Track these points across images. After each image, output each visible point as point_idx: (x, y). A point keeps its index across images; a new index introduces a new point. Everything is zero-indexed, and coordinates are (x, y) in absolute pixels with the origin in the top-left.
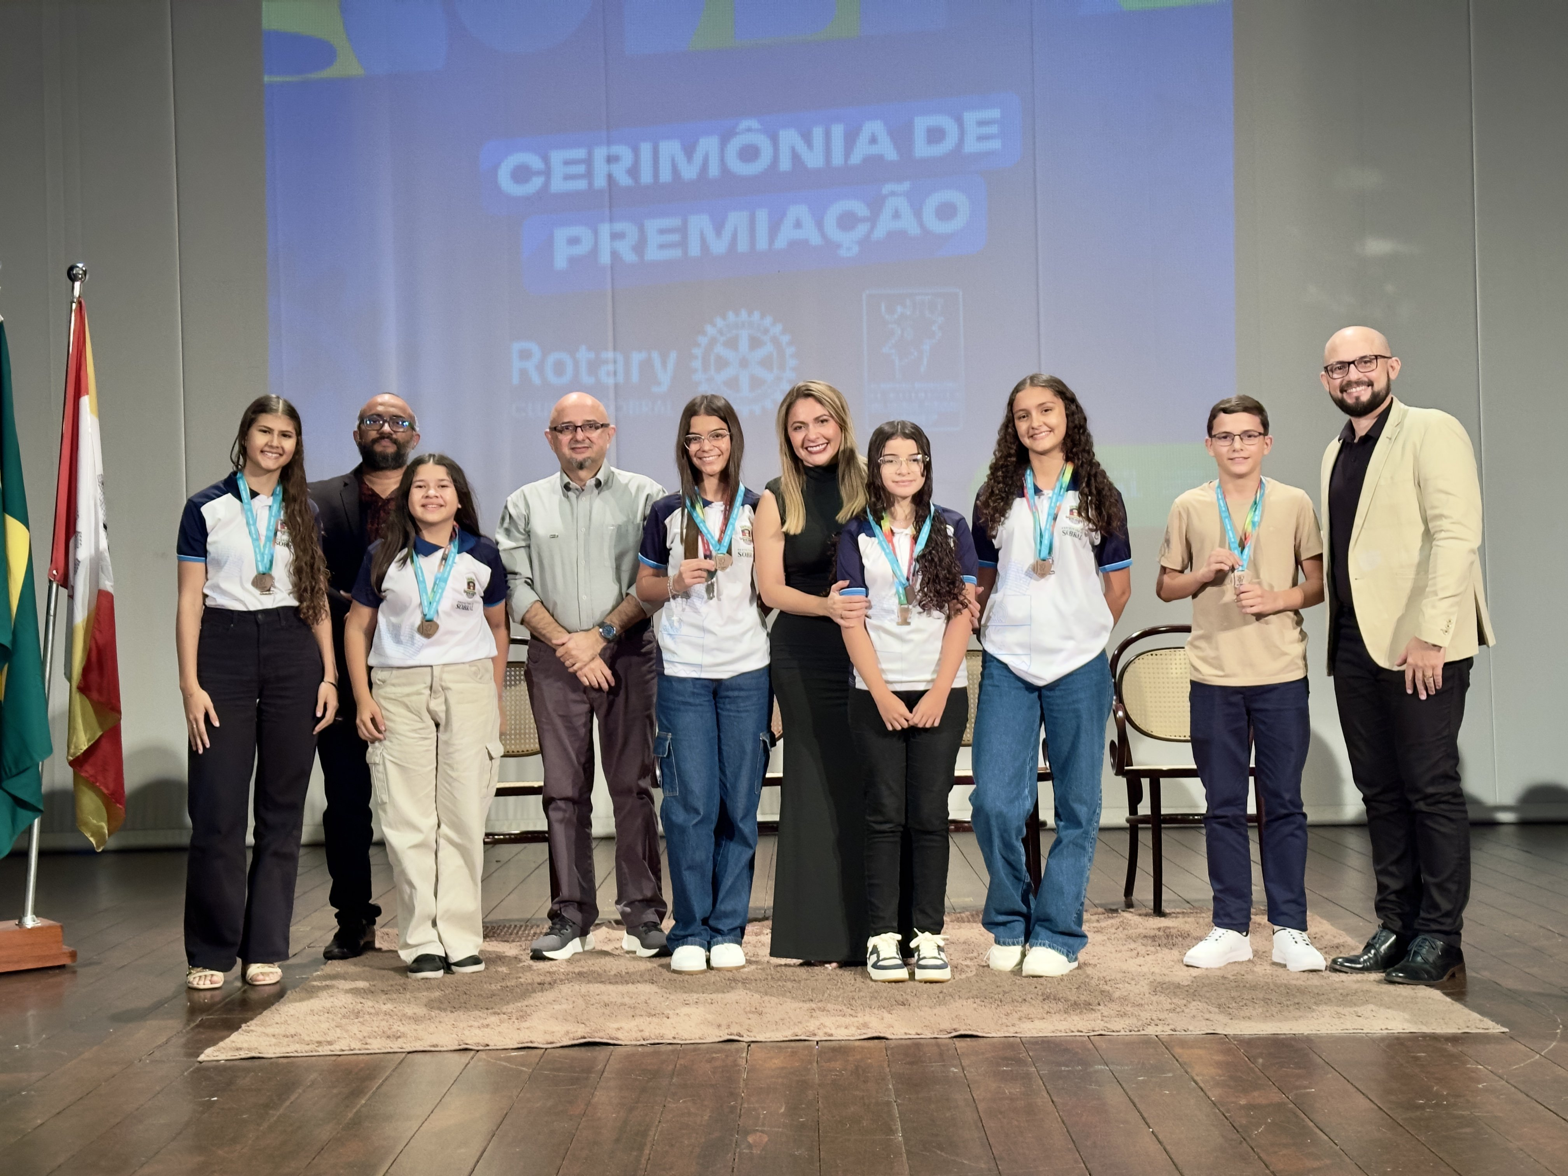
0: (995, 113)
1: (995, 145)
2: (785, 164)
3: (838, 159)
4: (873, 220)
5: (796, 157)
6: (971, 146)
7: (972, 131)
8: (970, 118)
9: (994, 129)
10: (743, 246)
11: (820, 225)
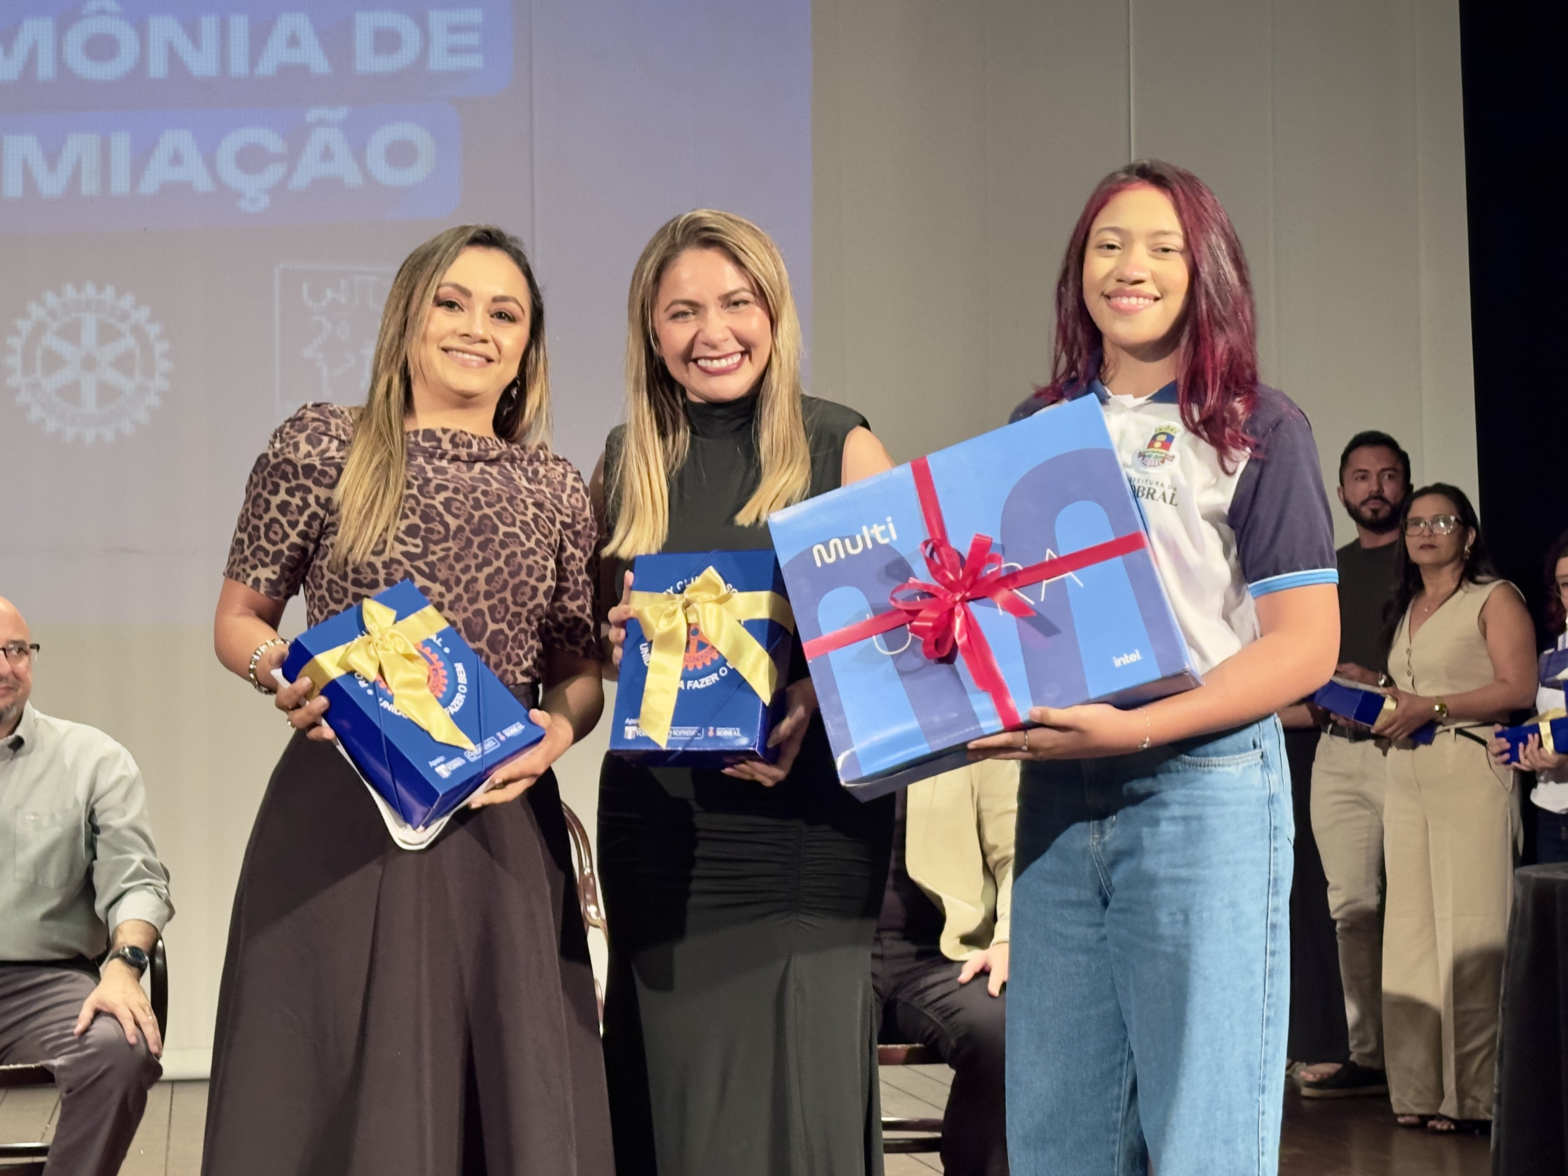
0: (475, 16)
1: (475, 62)
2: (158, 68)
3: (239, 66)
4: (292, 158)
5: (173, 58)
6: (439, 61)
7: (440, 39)
8: (438, 19)
9: (472, 39)
10: (89, 186)
11: (210, 162)
